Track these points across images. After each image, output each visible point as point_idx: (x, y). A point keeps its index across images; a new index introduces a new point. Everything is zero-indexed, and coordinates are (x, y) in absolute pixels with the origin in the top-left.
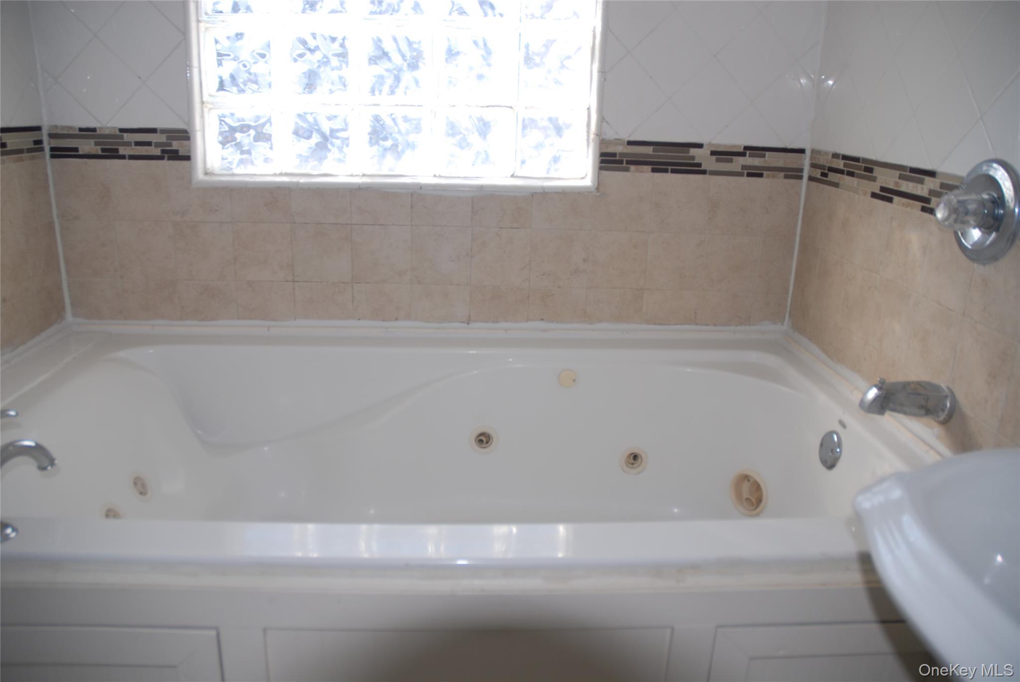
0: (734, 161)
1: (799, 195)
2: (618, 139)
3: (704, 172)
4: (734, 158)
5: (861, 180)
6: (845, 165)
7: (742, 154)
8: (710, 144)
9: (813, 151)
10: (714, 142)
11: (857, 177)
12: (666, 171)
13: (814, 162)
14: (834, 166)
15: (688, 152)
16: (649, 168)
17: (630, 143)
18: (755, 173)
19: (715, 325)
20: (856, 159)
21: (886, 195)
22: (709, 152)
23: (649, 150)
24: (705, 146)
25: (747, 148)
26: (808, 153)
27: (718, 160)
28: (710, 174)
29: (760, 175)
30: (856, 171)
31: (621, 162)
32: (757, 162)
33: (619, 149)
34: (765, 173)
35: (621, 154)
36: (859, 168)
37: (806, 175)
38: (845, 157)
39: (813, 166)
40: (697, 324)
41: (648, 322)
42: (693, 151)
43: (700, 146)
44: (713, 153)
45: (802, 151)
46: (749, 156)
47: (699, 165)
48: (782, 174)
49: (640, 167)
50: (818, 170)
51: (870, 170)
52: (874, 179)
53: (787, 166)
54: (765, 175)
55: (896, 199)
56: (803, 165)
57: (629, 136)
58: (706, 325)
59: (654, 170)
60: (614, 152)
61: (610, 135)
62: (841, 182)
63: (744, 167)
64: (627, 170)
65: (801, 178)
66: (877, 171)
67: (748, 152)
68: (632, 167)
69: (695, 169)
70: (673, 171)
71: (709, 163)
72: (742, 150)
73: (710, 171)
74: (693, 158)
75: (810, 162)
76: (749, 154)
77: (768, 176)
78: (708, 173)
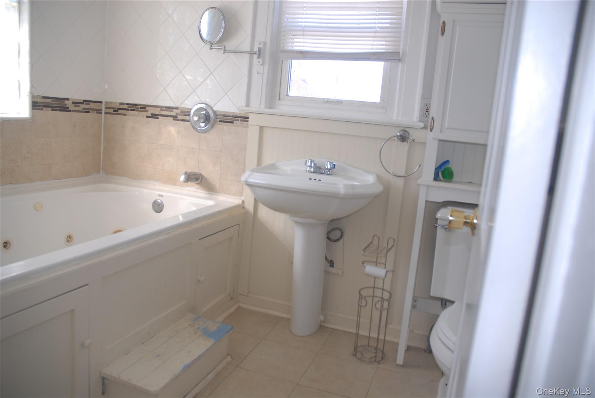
0: (80, 106)
1: (101, 120)
2: (38, 95)
3: (70, 111)
4: (80, 105)
5: (138, 112)
6: (128, 107)
7: (82, 103)
8: (72, 99)
9: (106, 102)
10: (73, 98)
11: (136, 111)
12: (56, 110)
13: (106, 106)
14: (121, 107)
15: (64, 102)
16: (50, 109)
17: (44, 97)
18: (87, 111)
19: (78, 177)
20: (136, 105)
21: (154, 116)
22: (71, 102)
23: (50, 101)
24: (70, 99)
25: (84, 101)
26: (104, 103)
27: (75, 106)
28: (72, 112)
29: (89, 112)
30: (136, 109)
31: (40, 106)
32: (87, 106)
33: (39, 100)
34: (90, 111)
35: (40, 102)
36: (138, 108)
37: (103, 112)
38: (127, 104)
39: (106, 108)
40: (71, 178)
41: (54, 179)
42: (66, 102)
43: (68, 99)
44: (73, 103)
45: (101, 102)
46: (85, 104)
47: (68, 108)
48: (96, 111)
49: (47, 108)
50: (112, 110)
51: (145, 108)
52: (147, 111)
53: (97, 108)
54: (90, 112)
55: (160, 117)
56: (102, 108)
57: (43, 94)
58: (75, 178)
59: (53, 110)
60: (37, 101)
61: (36, 94)
62: (127, 114)
63: (84, 109)
64: (42, 110)
65: (101, 113)
66: (148, 108)
67: (84, 102)
68: (44, 109)
69: (66, 109)
70: (60, 110)
71: (72, 107)
72: (82, 102)
73: (72, 110)
74: (66, 105)
75: (105, 107)
76: (85, 103)
77: (91, 113)
78: (71, 111)
